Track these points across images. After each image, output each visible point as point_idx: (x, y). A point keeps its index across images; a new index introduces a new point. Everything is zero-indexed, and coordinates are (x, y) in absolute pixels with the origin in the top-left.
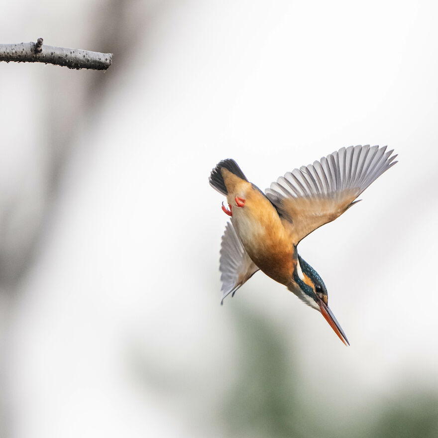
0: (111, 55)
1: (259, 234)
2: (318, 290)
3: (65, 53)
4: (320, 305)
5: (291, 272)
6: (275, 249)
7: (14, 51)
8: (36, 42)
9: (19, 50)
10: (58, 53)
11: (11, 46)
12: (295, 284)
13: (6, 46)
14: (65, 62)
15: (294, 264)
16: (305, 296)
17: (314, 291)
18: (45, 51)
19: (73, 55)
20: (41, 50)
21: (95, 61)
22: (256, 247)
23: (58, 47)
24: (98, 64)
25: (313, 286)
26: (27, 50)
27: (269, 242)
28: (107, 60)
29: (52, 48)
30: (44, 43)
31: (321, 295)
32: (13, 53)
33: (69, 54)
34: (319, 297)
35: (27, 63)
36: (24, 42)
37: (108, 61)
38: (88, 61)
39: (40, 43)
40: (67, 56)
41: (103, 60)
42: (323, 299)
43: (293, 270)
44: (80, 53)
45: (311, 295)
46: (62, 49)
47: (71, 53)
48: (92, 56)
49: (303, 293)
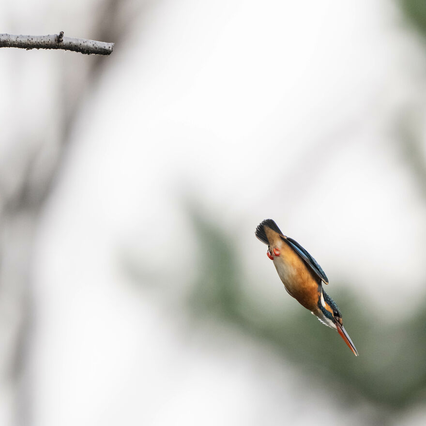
0: (113, 44)
1: (292, 275)
2: (335, 314)
3: (80, 42)
4: (337, 325)
5: (316, 301)
6: (304, 285)
7: (43, 41)
8: (59, 34)
9: (46, 40)
10: (74, 42)
11: (41, 37)
12: (319, 310)
13: (37, 37)
14: (80, 49)
15: (318, 295)
16: (326, 318)
17: (333, 315)
18: (65, 41)
19: (85, 44)
20: (62, 40)
21: (101, 49)
22: (291, 284)
23: (74, 38)
24: (103, 51)
25: (331, 311)
26: (52, 40)
27: (300, 280)
28: (110, 47)
29: (70, 39)
30: (65, 35)
31: (337, 318)
32: (42, 43)
33: (82, 43)
34: (336, 320)
35: (52, 49)
36: (50, 34)
37: (111, 49)
38: (96, 48)
39: (61, 35)
40: (81, 44)
41: (107, 48)
42: (339, 321)
43: (318, 300)
44: (91, 43)
45: (330, 318)
46: (78, 40)
47: (84, 42)
48: (99, 45)
49: (324, 316)
